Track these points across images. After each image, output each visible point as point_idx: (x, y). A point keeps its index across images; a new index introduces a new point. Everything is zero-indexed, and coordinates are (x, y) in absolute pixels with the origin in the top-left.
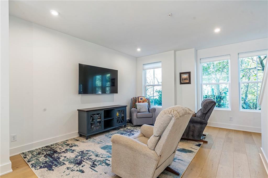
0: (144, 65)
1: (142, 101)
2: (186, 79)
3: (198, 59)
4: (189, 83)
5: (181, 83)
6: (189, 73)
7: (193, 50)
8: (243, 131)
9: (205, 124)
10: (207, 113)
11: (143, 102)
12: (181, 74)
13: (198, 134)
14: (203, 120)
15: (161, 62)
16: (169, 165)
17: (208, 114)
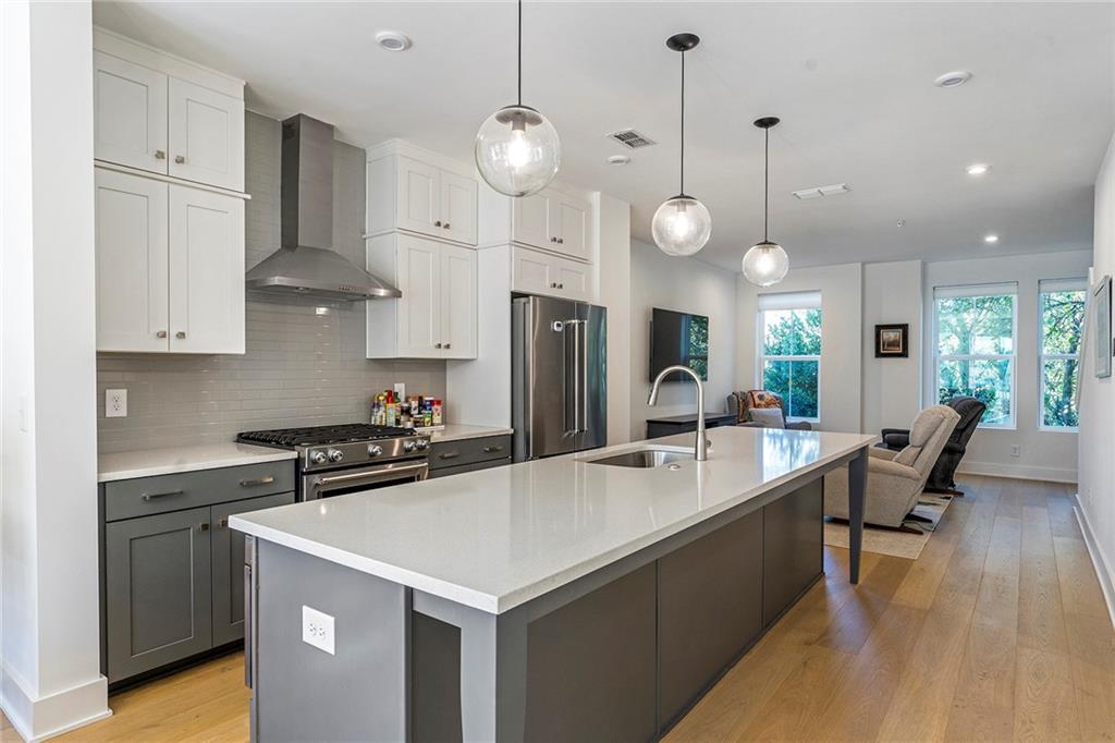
0: (759, 295)
1: (763, 403)
2: (893, 344)
3: (928, 289)
4: (904, 354)
5: (879, 354)
6: (904, 328)
7: (917, 263)
8: (1046, 482)
9: (960, 452)
10: (964, 429)
11: (768, 405)
12: (879, 328)
13: (942, 476)
14: (957, 445)
15: (819, 291)
16: (912, 510)
17: (967, 431)
